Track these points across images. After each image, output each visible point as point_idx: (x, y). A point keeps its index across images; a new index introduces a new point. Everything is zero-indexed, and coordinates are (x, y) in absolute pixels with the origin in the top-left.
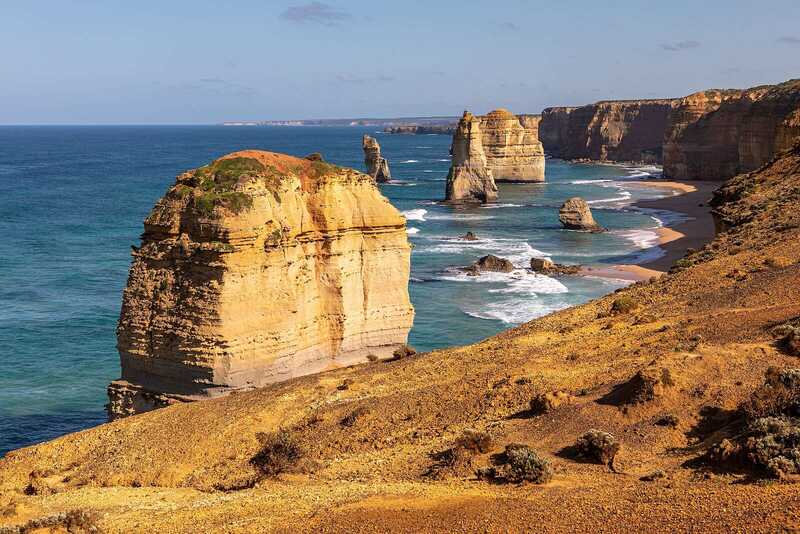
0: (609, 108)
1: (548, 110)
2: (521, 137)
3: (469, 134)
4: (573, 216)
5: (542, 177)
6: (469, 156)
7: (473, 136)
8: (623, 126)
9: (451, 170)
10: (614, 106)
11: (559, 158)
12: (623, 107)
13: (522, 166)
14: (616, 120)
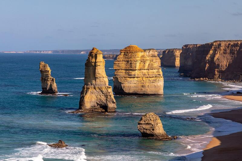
0: (220, 45)
1: (186, 46)
2: (147, 64)
3: (96, 62)
4: (148, 127)
5: (161, 92)
6: (95, 78)
7: (98, 64)
8: (228, 56)
9: (84, 88)
10: (223, 44)
11: (189, 77)
12: (229, 44)
13: (147, 84)
14: (224, 53)
